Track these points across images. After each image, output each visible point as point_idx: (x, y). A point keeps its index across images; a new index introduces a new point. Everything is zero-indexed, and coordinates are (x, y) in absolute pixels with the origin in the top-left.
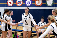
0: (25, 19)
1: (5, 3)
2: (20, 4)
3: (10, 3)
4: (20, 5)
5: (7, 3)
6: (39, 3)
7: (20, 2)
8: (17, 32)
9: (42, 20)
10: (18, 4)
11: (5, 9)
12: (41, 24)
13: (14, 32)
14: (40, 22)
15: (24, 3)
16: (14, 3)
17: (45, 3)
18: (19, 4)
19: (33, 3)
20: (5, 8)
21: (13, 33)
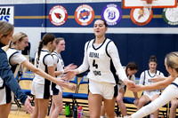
0: (91, 55)
1: (44, 17)
2: (87, 18)
3: (58, 16)
4: (87, 21)
5: (48, 17)
6: (142, 15)
7: (88, 13)
8: (78, 101)
9: (152, 64)
10: (81, 20)
11: (42, 34)
12: (148, 77)
14: (146, 72)
17: (160, 16)
18: (84, 19)
20: (43, 30)
21: (67, 103)
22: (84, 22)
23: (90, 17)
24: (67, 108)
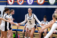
1: (6, 2)
2: (21, 2)
5: (7, 2)
6: (41, 1)
8: (18, 32)
11: (5, 8)
13: (15, 32)
15: (26, 2)
16: (15, 2)
17: (47, 2)
19: (35, 2)
20: (5, 6)
22: (20, 3)
23: (22, 2)
24: (14, 35)
